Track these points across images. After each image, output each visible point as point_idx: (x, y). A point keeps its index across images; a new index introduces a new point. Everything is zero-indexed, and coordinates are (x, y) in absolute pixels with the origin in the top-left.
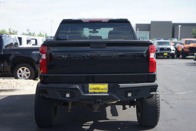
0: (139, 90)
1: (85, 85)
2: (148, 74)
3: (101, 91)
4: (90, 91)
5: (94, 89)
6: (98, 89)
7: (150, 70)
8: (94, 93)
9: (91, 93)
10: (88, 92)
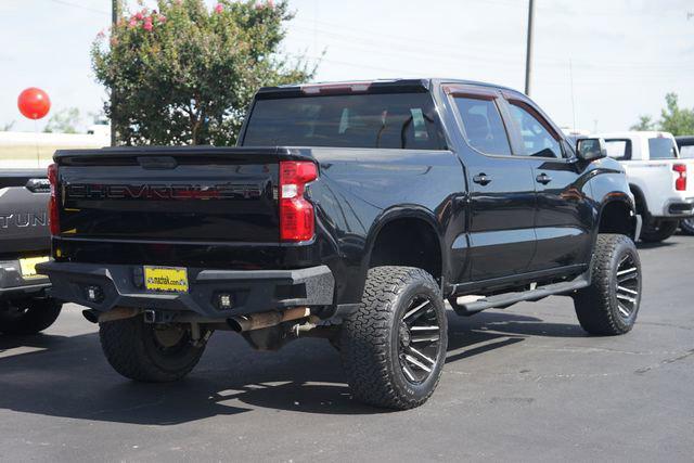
0: (248, 290)
1: (137, 269)
2: (277, 244)
3: (173, 287)
4: (149, 286)
5: (158, 280)
6: (166, 281)
7: (286, 234)
8: (158, 291)
9: (151, 291)
10: (142, 288)
